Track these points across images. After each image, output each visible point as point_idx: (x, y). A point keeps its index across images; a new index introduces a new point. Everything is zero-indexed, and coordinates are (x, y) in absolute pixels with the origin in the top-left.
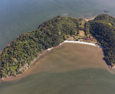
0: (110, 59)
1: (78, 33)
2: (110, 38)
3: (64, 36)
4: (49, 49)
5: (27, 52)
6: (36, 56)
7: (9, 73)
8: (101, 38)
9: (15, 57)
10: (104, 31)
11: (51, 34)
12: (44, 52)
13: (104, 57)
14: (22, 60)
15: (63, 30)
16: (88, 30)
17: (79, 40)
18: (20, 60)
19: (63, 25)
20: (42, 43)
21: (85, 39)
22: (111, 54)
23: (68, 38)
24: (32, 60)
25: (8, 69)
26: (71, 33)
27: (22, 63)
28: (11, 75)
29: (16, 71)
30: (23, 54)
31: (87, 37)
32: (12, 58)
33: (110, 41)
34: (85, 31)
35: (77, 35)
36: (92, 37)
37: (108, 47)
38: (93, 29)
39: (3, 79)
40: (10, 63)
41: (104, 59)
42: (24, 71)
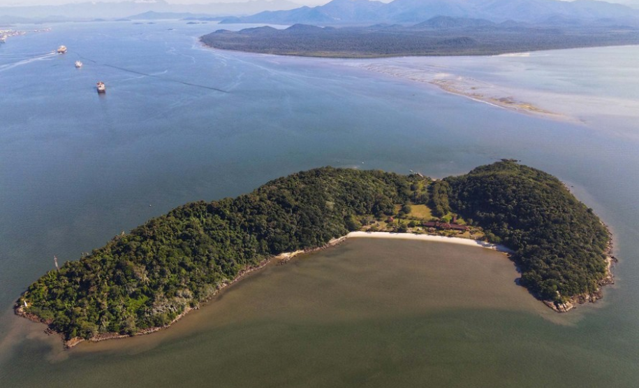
0: (545, 278)
1: (405, 210)
2: (531, 214)
3: (347, 218)
4: (285, 255)
5: (195, 252)
6: (230, 273)
7: (106, 324)
8: (497, 220)
9: (143, 262)
10: (504, 196)
11: (294, 203)
12: (264, 262)
13: (519, 276)
14: (170, 277)
15: (344, 198)
16: (445, 200)
17: (410, 229)
18: (162, 273)
19: (345, 185)
20: (258, 228)
21: (435, 226)
22: (548, 263)
23: (364, 223)
24: (211, 281)
25: (105, 304)
26: (378, 210)
27: (166, 288)
28: (111, 329)
29: (140, 313)
30: (178, 257)
31: (444, 221)
32: (130, 263)
33: (535, 224)
34: (431, 205)
35: (399, 216)
36: (461, 221)
37: (530, 242)
38: (461, 197)
39: (74, 342)
40: (118, 283)
41: (520, 282)
42: (171, 317)
